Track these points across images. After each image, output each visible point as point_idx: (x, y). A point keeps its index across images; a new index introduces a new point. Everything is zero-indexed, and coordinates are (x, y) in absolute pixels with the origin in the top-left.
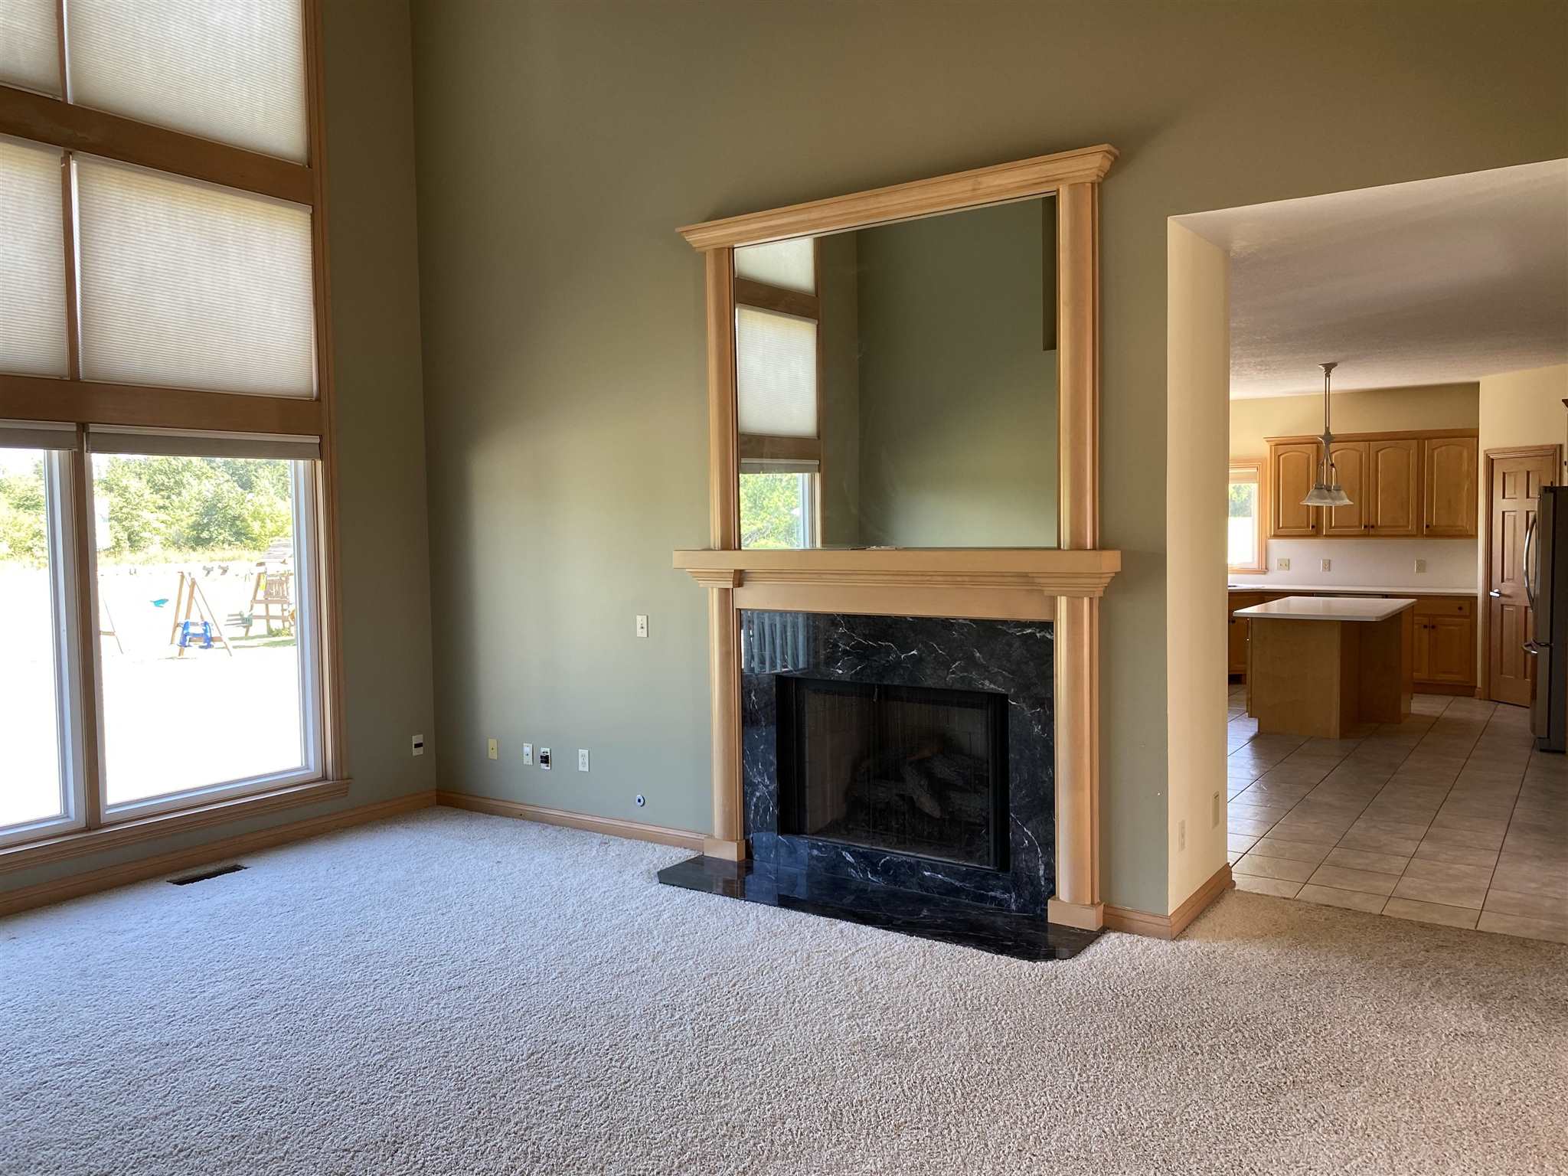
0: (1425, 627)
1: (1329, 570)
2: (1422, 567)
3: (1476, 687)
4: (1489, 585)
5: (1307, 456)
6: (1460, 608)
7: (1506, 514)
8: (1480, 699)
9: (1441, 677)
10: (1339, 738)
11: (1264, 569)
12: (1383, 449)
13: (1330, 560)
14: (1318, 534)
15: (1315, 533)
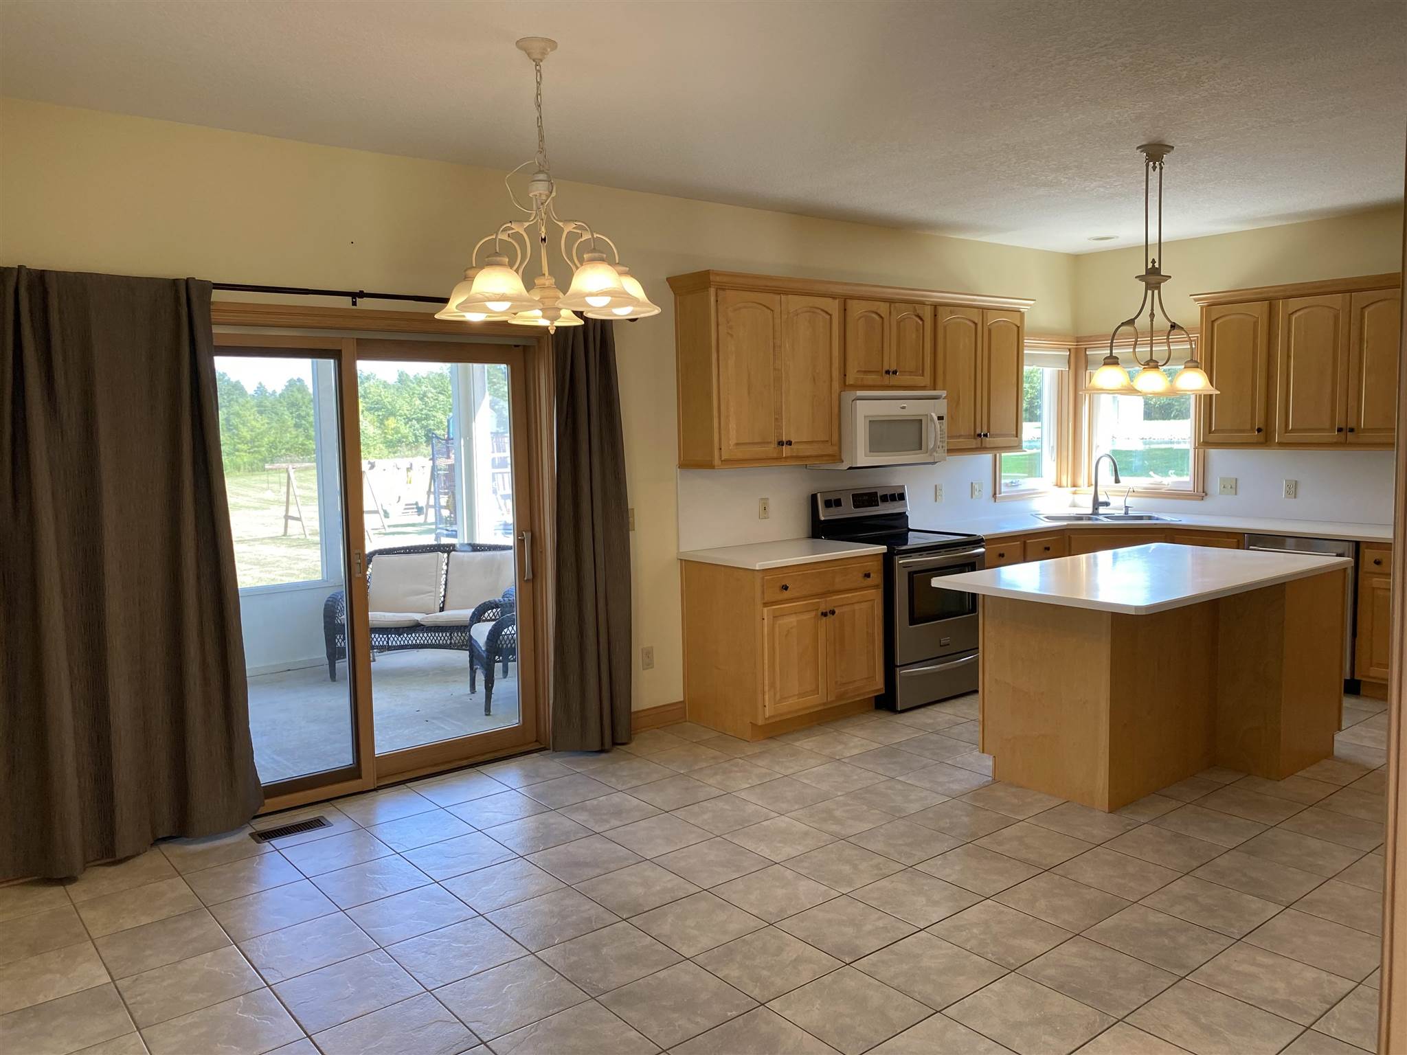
1: (1295, 497)
5: (1253, 320)
10: (1107, 810)
11: (1201, 492)
12: (1372, 303)
13: (1296, 482)
14: (1266, 441)
15: (1262, 439)
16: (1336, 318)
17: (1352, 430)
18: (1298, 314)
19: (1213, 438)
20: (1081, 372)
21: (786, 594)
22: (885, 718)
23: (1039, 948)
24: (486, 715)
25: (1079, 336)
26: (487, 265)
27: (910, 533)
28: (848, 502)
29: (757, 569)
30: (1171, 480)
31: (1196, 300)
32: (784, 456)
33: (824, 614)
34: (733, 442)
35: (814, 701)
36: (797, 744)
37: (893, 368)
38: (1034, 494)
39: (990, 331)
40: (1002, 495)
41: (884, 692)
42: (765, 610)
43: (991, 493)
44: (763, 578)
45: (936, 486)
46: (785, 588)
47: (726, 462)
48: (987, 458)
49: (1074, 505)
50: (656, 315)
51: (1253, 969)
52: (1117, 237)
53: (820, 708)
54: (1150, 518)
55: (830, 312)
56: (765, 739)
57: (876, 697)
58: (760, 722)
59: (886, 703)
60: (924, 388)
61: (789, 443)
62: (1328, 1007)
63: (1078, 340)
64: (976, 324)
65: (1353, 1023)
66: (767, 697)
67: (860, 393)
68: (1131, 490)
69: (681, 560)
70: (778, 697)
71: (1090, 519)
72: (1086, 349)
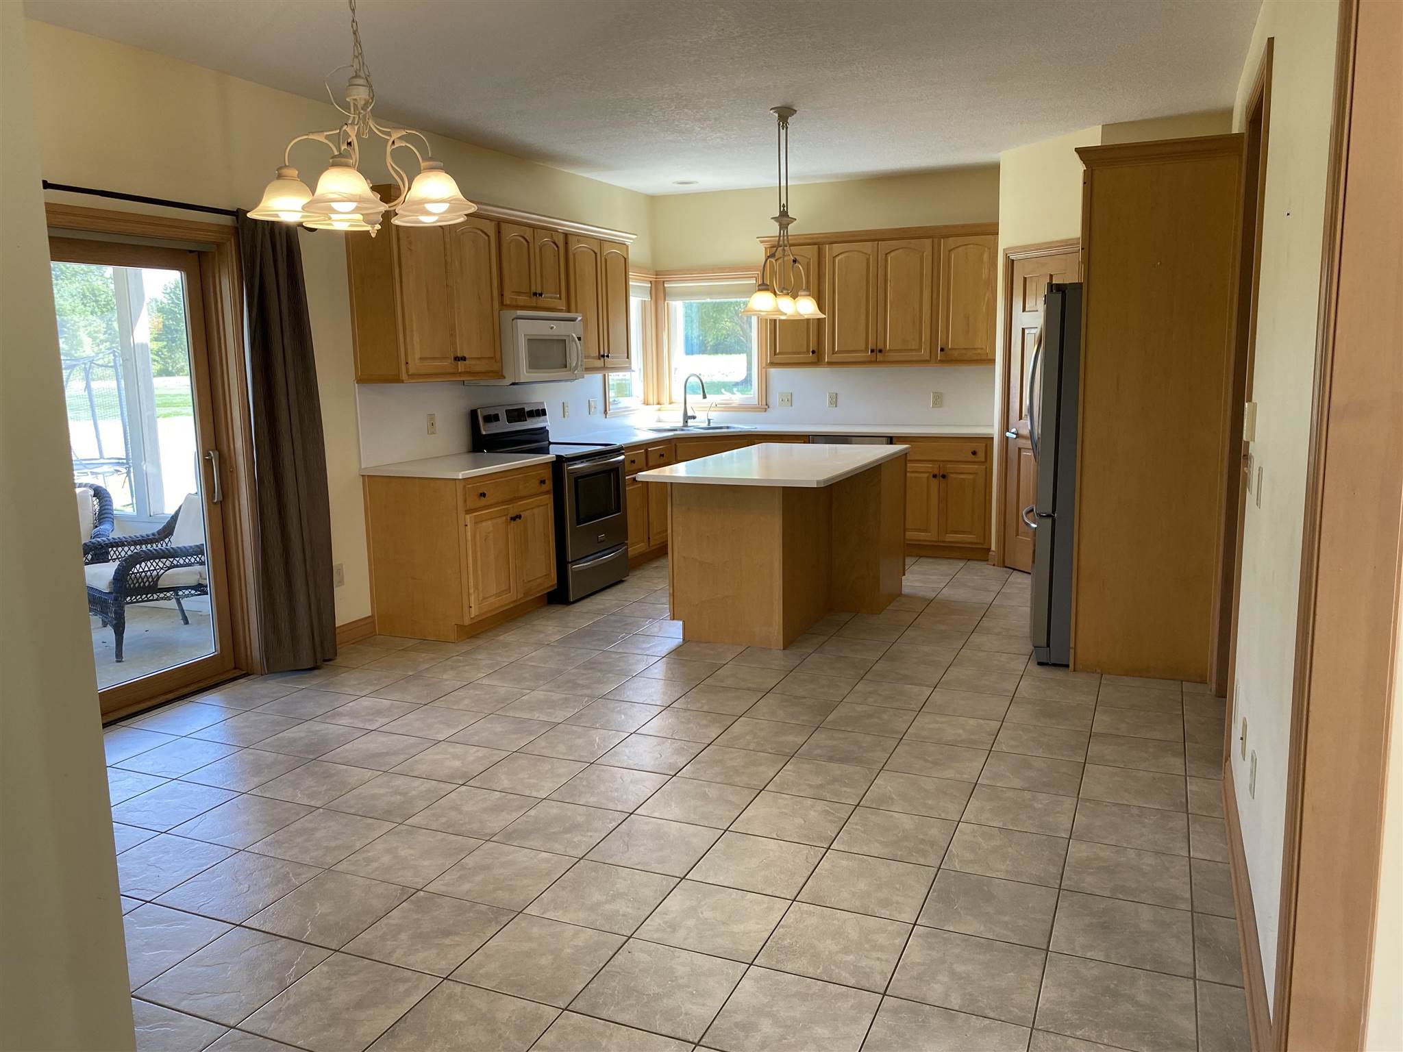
0: (935, 476)
1: (836, 406)
2: (938, 400)
3: (989, 549)
4: (1006, 426)
5: (807, 260)
6: (974, 453)
7: (1026, 331)
8: (994, 565)
9: (950, 537)
10: (782, 648)
11: (765, 406)
12: (893, 251)
13: (836, 394)
14: (818, 361)
15: (816, 360)
16: (868, 260)
17: (880, 351)
18: (840, 257)
19: (778, 359)
20: (660, 302)
21: (484, 501)
22: (561, 610)
23: (800, 740)
24: (118, 661)
25: (658, 269)
26: (332, 166)
27: (551, 446)
28: (503, 417)
29: (461, 478)
30: (737, 398)
31: (762, 242)
32: (460, 371)
33: (513, 519)
34: (417, 356)
35: (507, 600)
36: (501, 638)
37: (539, 291)
38: (628, 411)
39: (606, 260)
40: (611, 411)
41: (556, 587)
42: (468, 517)
43: (603, 410)
44: (464, 487)
45: (563, 403)
46: (483, 495)
47: (411, 376)
48: (598, 377)
49: (659, 421)
50: (462, 223)
51: (937, 726)
52: (697, 182)
53: (512, 605)
54: (728, 428)
55: (489, 234)
56: (468, 638)
57: (548, 593)
58: (467, 622)
59: (559, 597)
60: (561, 311)
61: (464, 359)
62: (994, 737)
63: (657, 273)
64: (596, 253)
65: (1013, 743)
66: (472, 598)
67: (520, 313)
68: (714, 405)
69: (363, 476)
70: (481, 595)
71: (682, 430)
72: (664, 282)
